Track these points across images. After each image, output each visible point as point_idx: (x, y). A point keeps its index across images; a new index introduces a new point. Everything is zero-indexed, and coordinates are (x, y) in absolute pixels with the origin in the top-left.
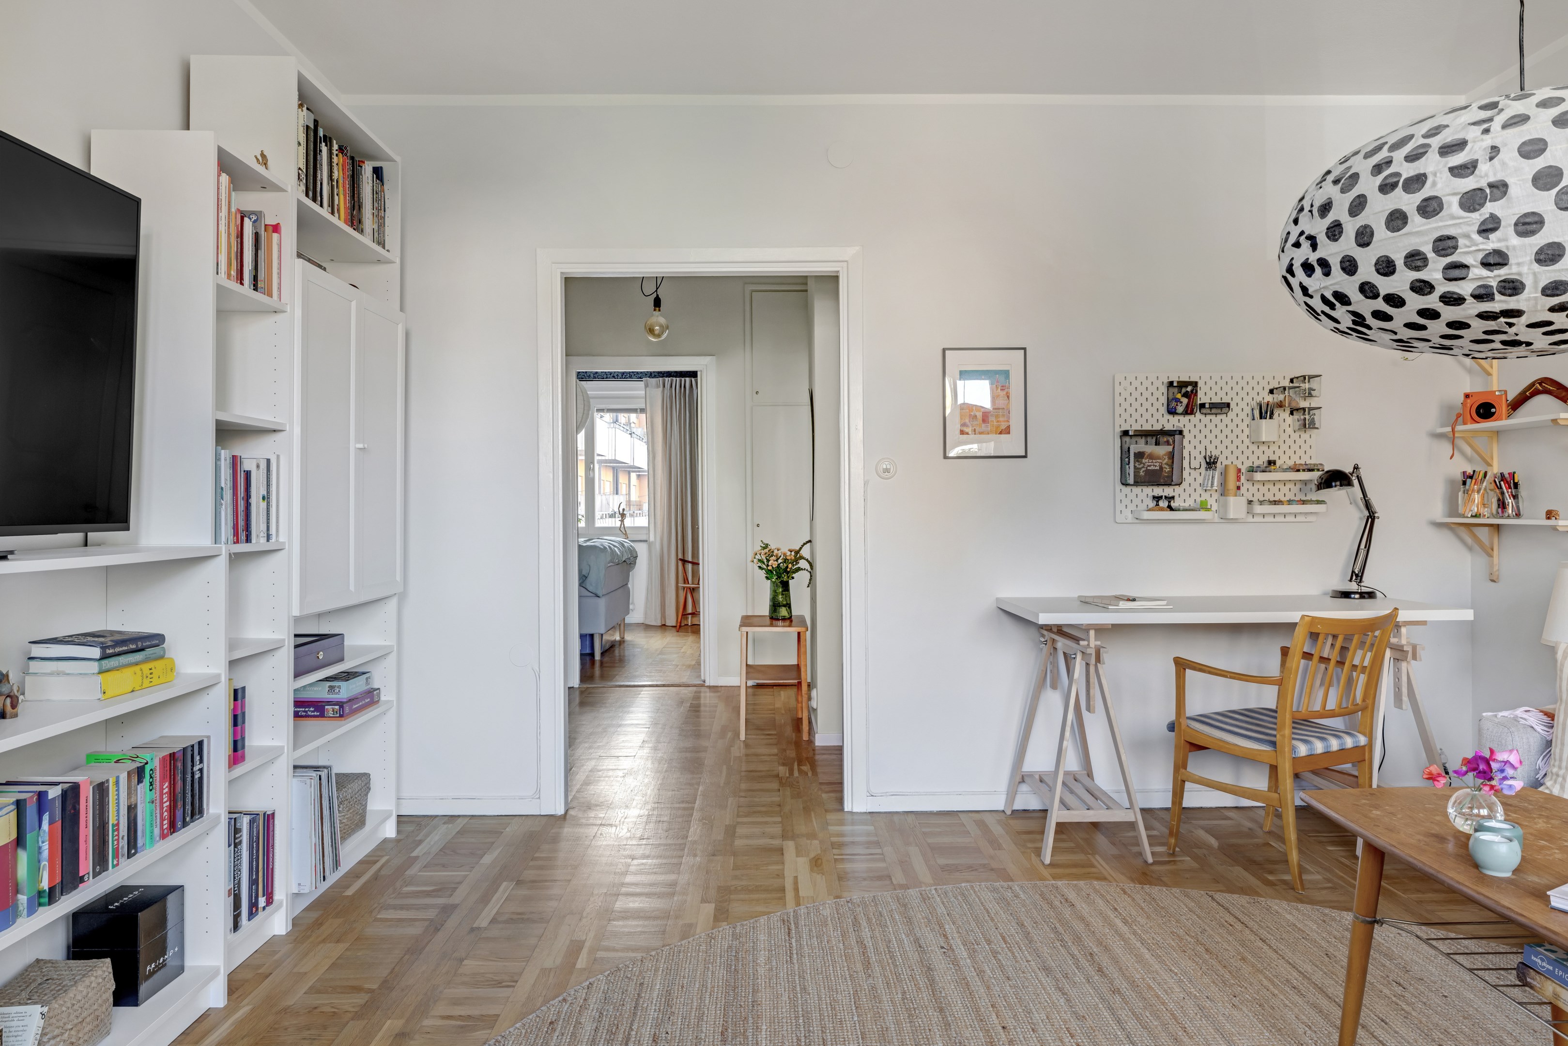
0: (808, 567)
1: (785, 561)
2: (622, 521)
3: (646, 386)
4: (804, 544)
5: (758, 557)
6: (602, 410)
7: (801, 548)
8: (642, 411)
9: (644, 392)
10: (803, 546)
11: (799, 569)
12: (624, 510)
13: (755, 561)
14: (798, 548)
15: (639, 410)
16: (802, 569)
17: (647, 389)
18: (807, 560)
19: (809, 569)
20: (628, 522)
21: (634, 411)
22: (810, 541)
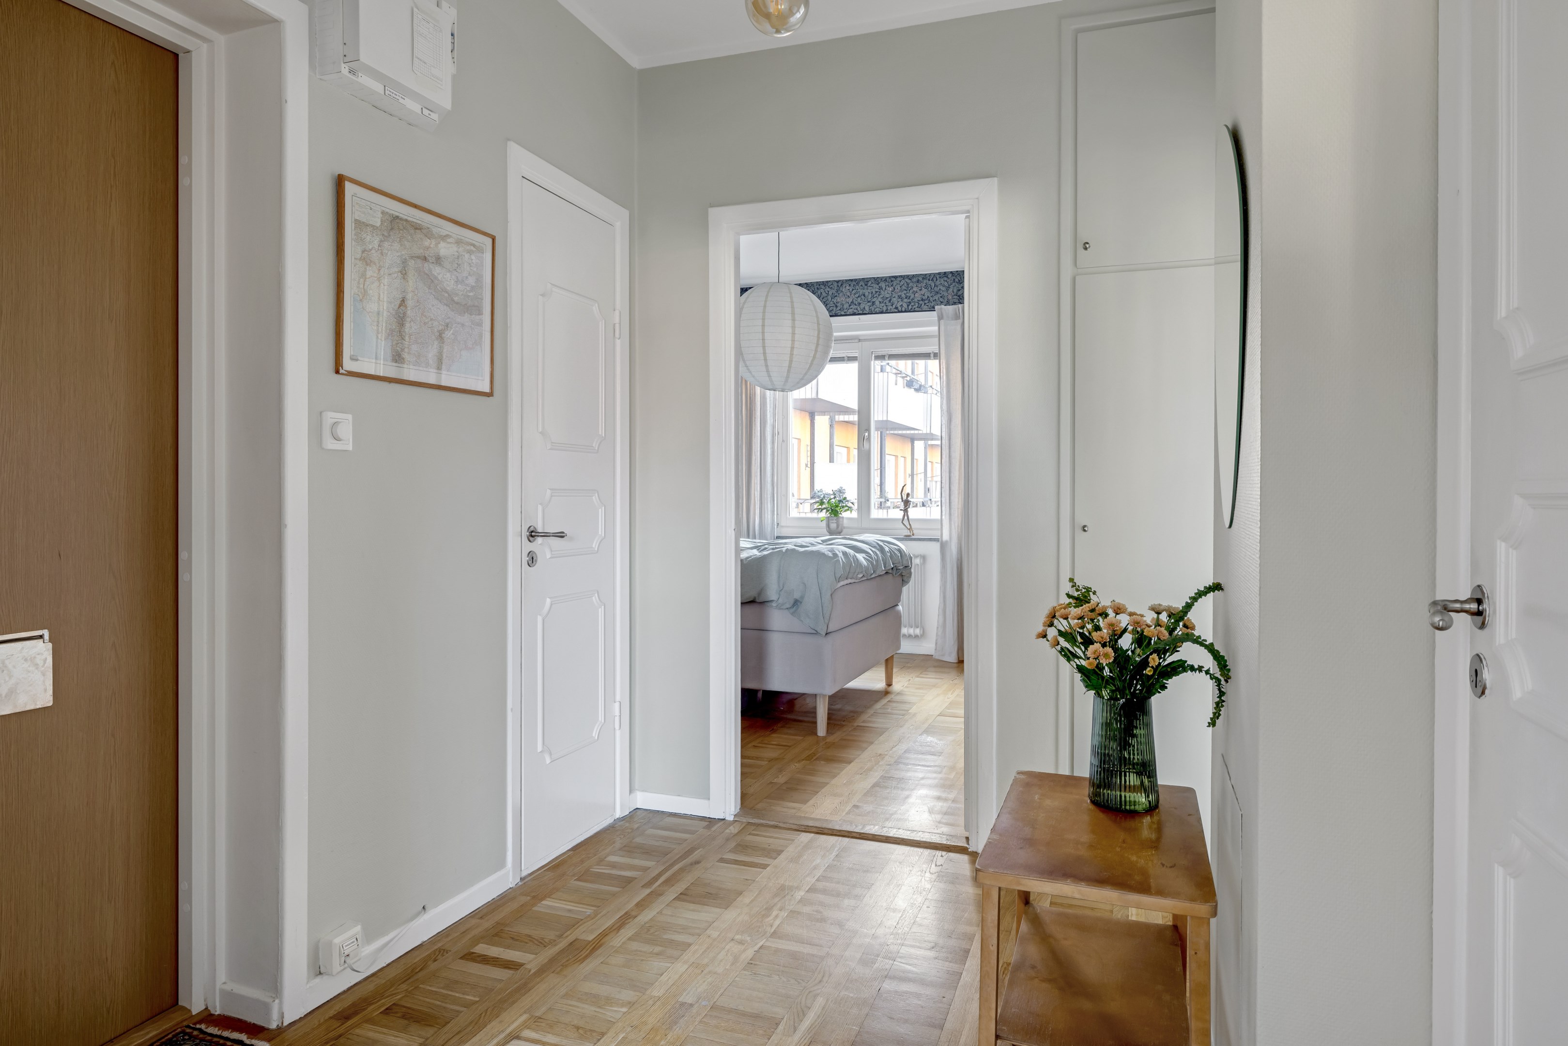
0: (1209, 662)
1: (1141, 640)
2: (906, 511)
3: (940, 318)
4: (1200, 594)
5: (1062, 625)
6: (881, 357)
7: (1188, 607)
8: (936, 356)
9: (936, 328)
10: (1195, 599)
11: (1180, 667)
12: (908, 495)
13: (1052, 632)
14: (1179, 605)
15: (932, 355)
16: (1192, 668)
17: (942, 322)
18: (1211, 648)
19: (1215, 670)
20: (913, 513)
21: (926, 356)
22: (1217, 587)
